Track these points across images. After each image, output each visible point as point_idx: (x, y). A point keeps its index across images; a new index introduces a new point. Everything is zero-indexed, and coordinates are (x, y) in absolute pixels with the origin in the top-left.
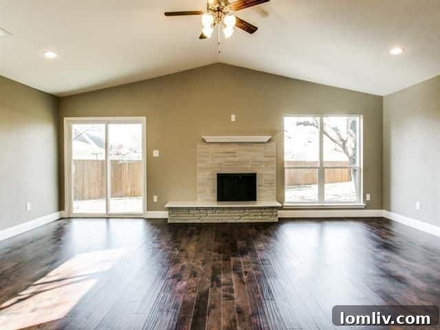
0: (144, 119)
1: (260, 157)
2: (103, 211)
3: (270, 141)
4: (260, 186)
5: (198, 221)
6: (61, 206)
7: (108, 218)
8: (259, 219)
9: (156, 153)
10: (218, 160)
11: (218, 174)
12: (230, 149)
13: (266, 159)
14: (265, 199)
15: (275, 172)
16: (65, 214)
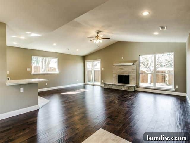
0: (100, 60)
1: (130, 70)
2: (92, 84)
3: (133, 64)
4: (131, 79)
5: (111, 88)
6: (84, 82)
7: (93, 85)
8: (127, 89)
9: (103, 69)
10: (118, 71)
11: (118, 75)
12: (122, 67)
13: (133, 70)
14: (132, 83)
15: (135, 75)
16: (85, 83)
